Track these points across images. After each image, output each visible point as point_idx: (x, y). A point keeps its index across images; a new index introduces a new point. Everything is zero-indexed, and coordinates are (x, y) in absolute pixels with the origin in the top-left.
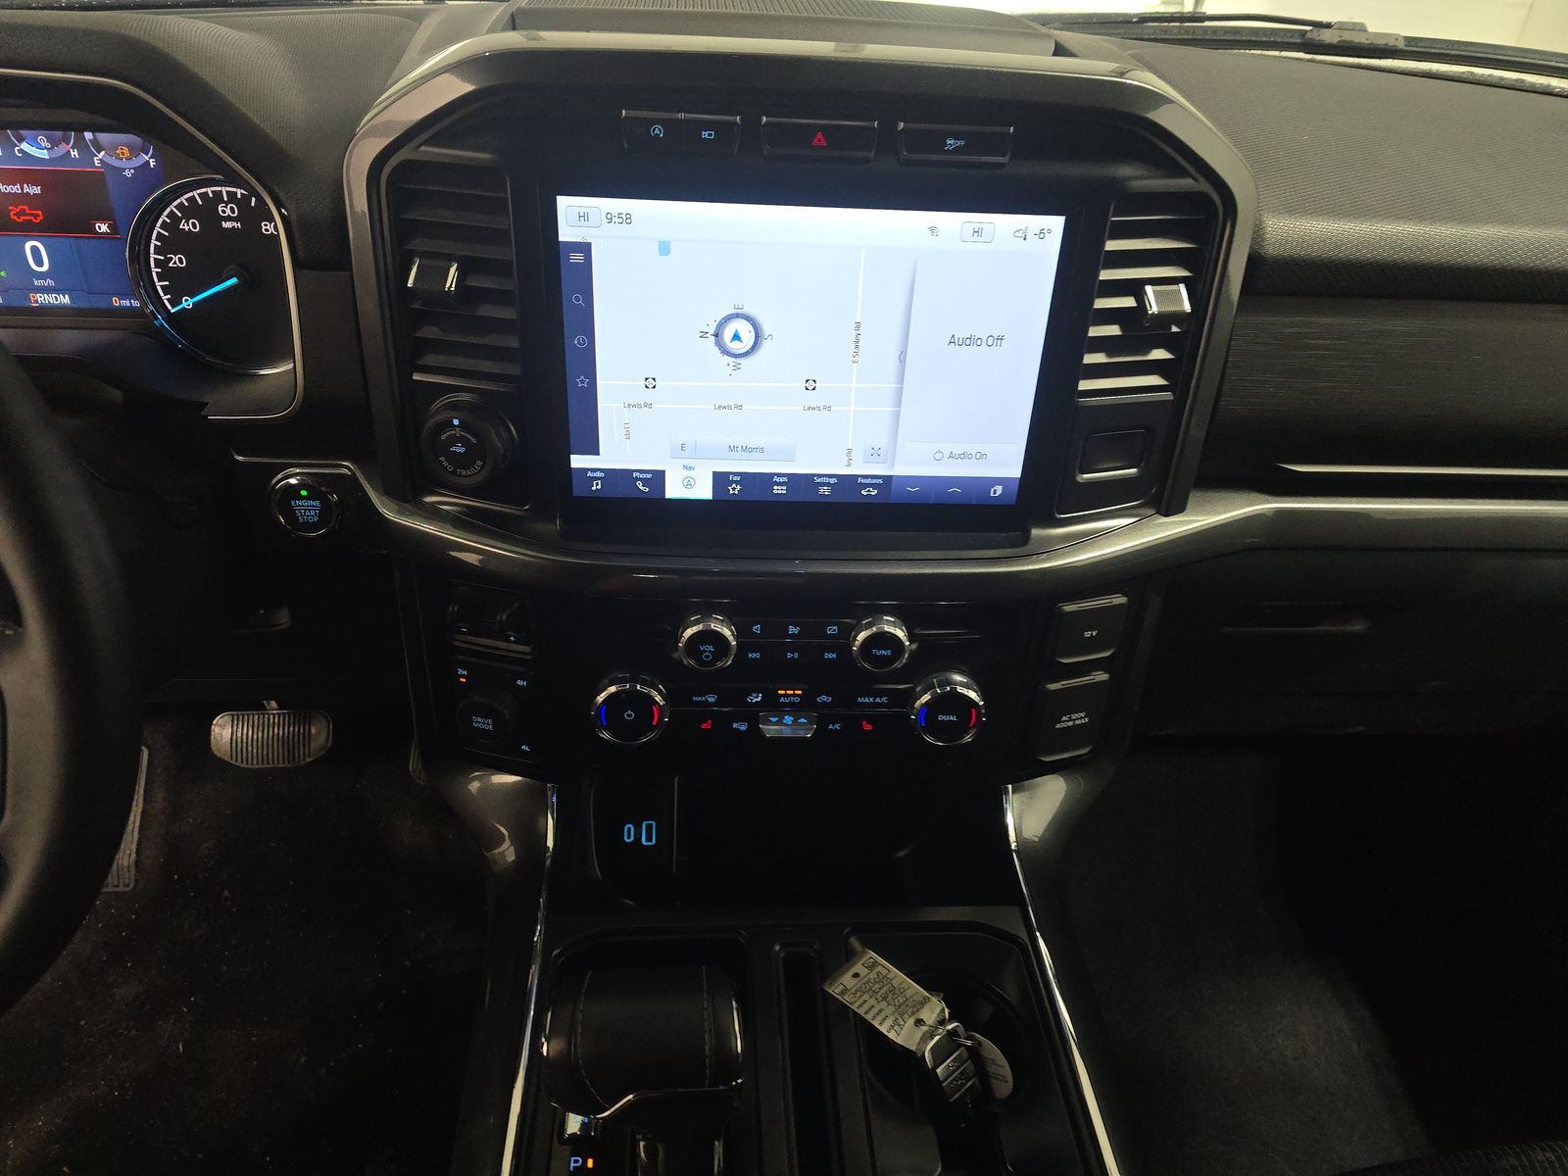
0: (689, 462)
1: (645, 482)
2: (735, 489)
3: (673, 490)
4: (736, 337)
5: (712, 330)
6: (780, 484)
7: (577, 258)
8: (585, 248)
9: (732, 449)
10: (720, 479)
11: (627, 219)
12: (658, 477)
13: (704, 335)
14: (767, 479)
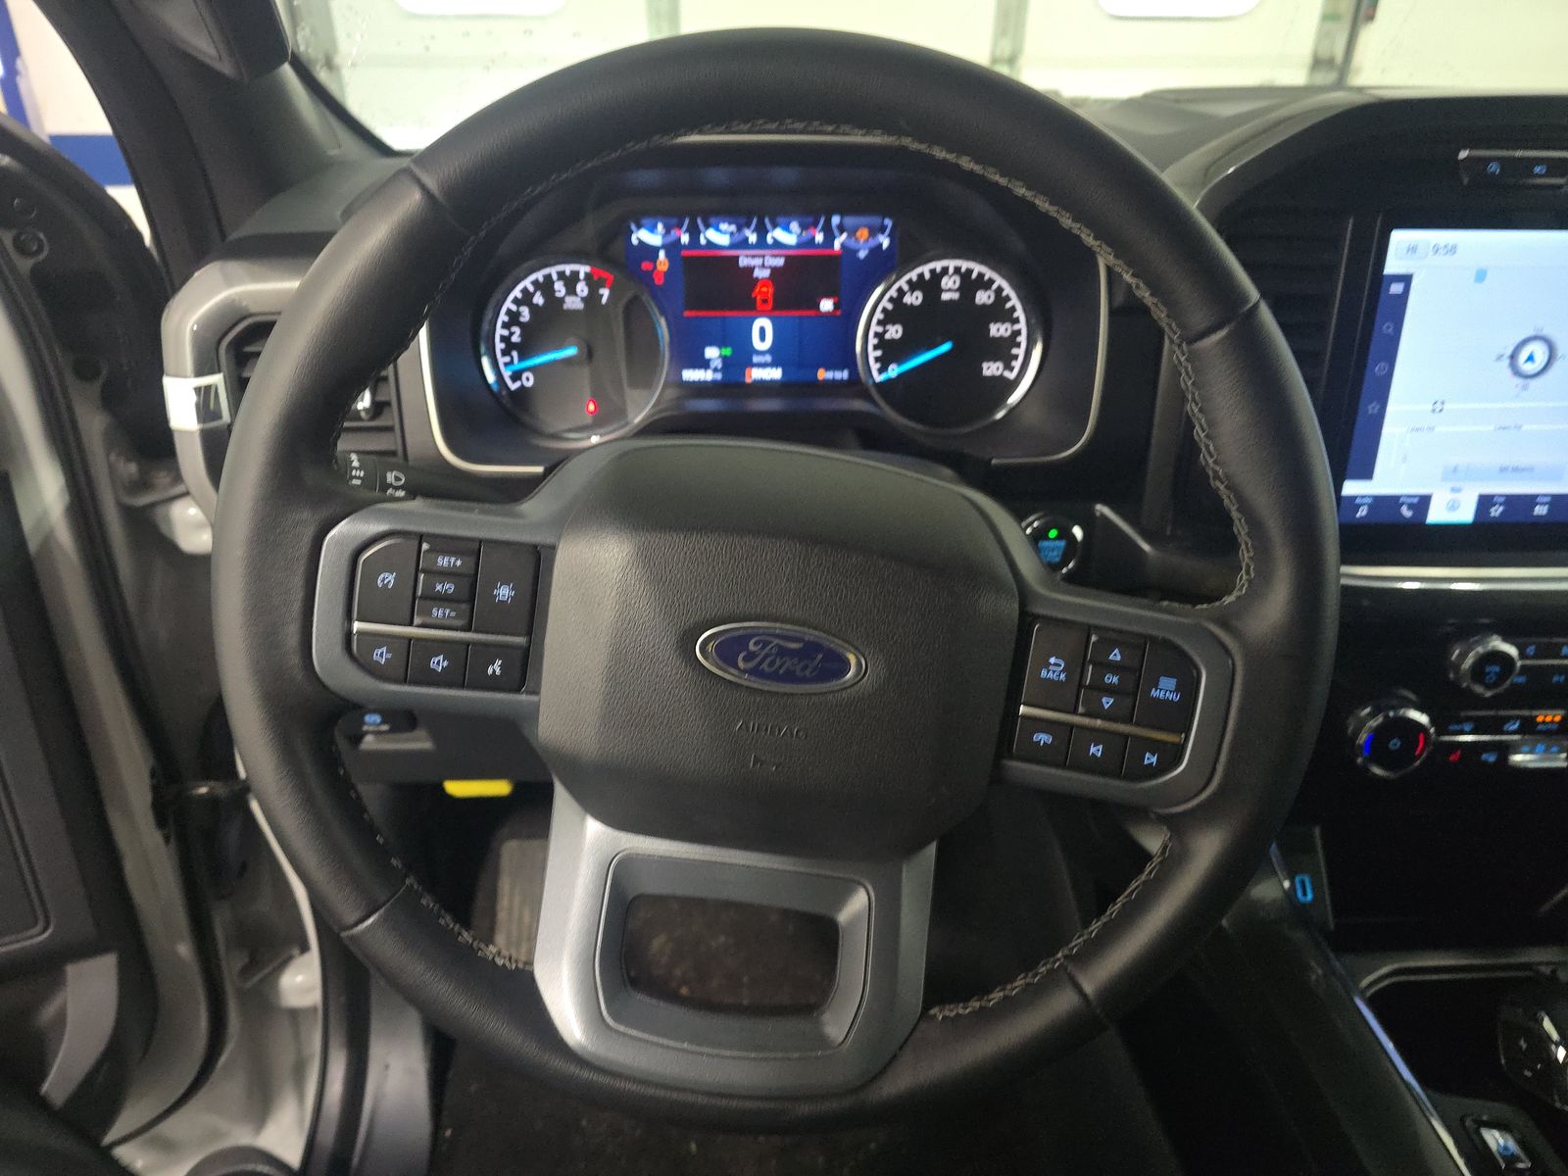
0: (1458, 485)
1: (1411, 506)
2: (1496, 511)
3: (1436, 515)
4: (1530, 358)
5: (1509, 352)
6: (1542, 504)
7: (1396, 288)
8: (1406, 279)
9: (1503, 470)
10: (1485, 502)
11: (1452, 250)
12: (1424, 502)
13: (1500, 357)
14: (1531, 500)
